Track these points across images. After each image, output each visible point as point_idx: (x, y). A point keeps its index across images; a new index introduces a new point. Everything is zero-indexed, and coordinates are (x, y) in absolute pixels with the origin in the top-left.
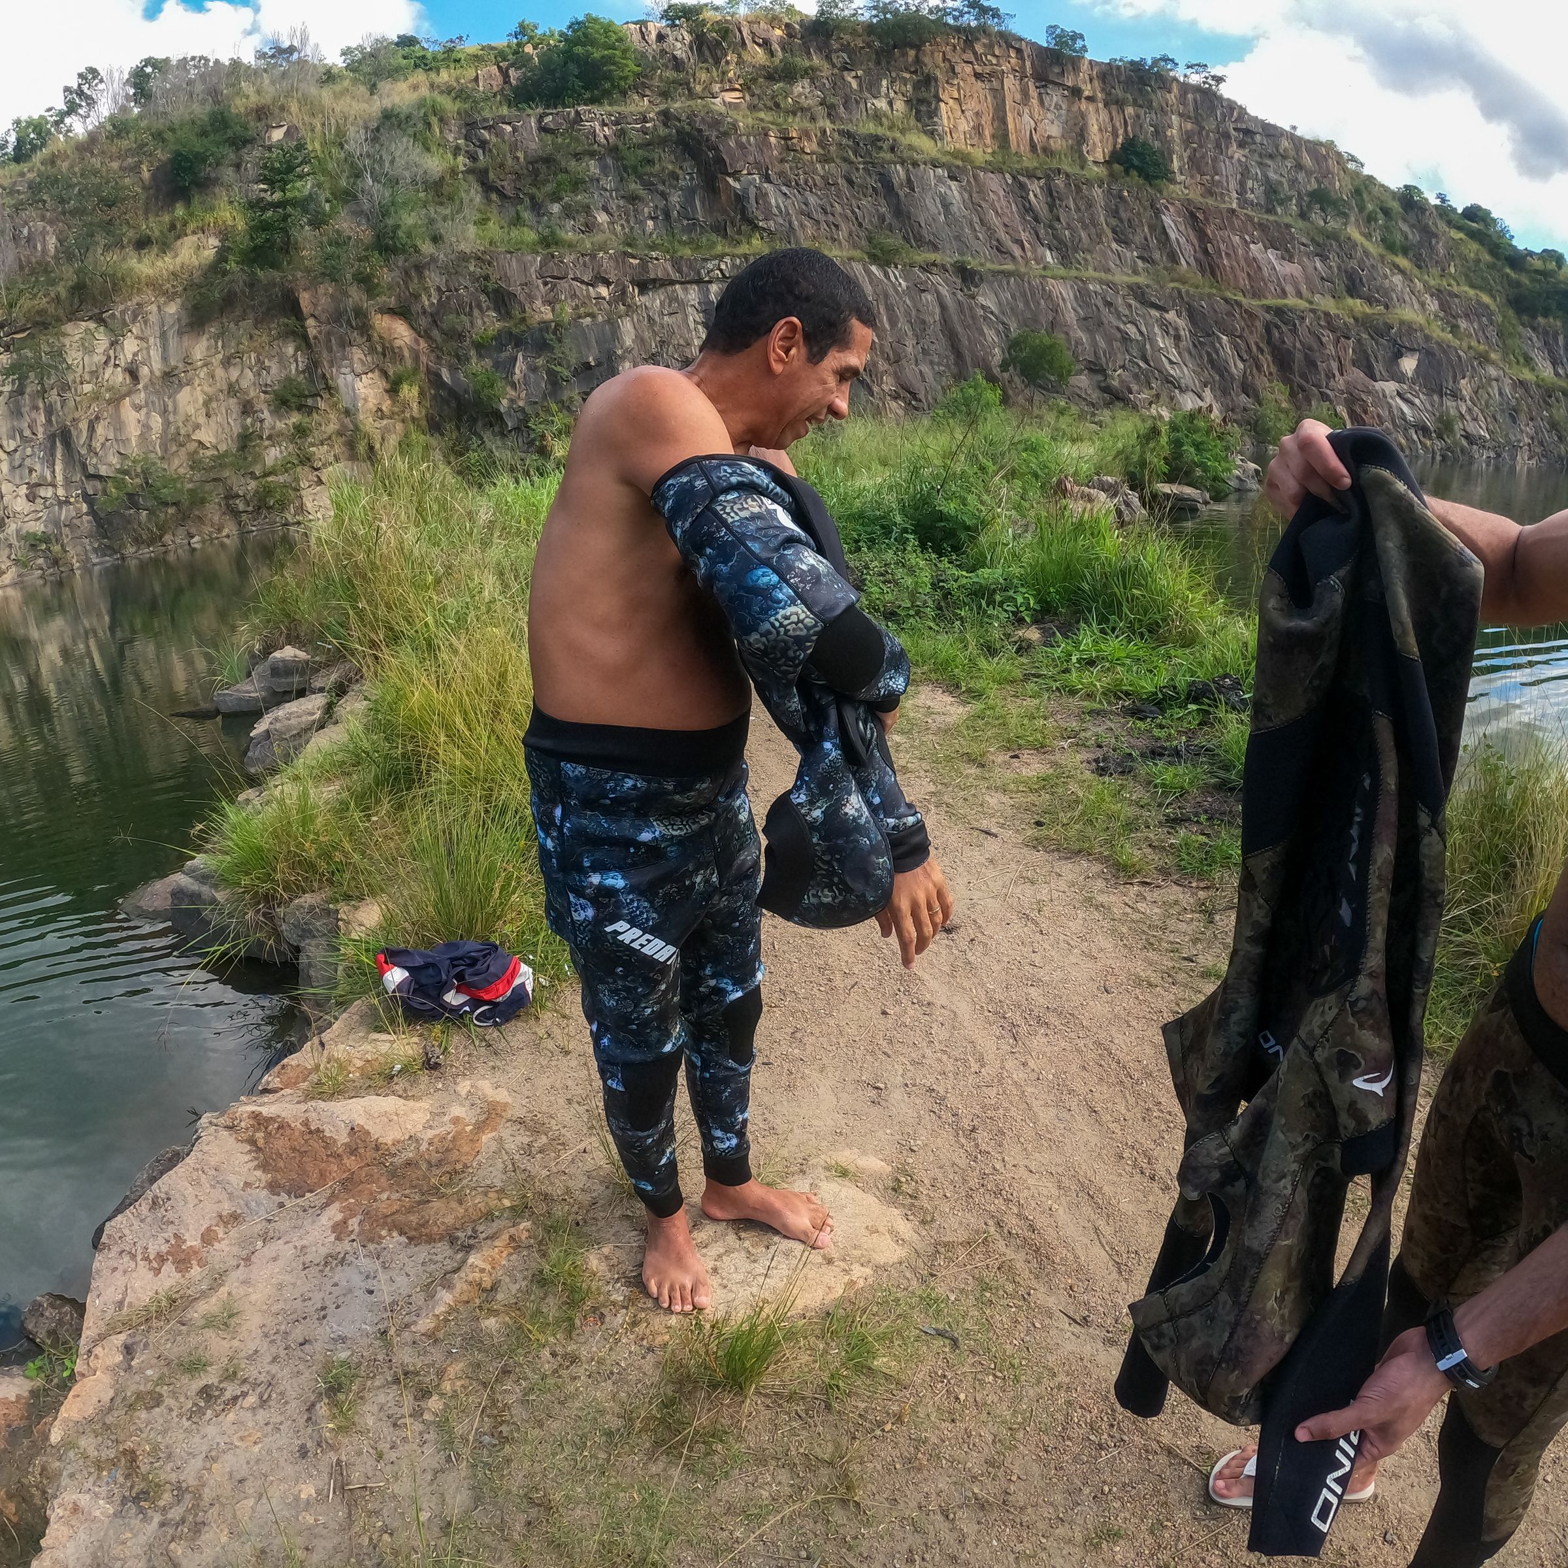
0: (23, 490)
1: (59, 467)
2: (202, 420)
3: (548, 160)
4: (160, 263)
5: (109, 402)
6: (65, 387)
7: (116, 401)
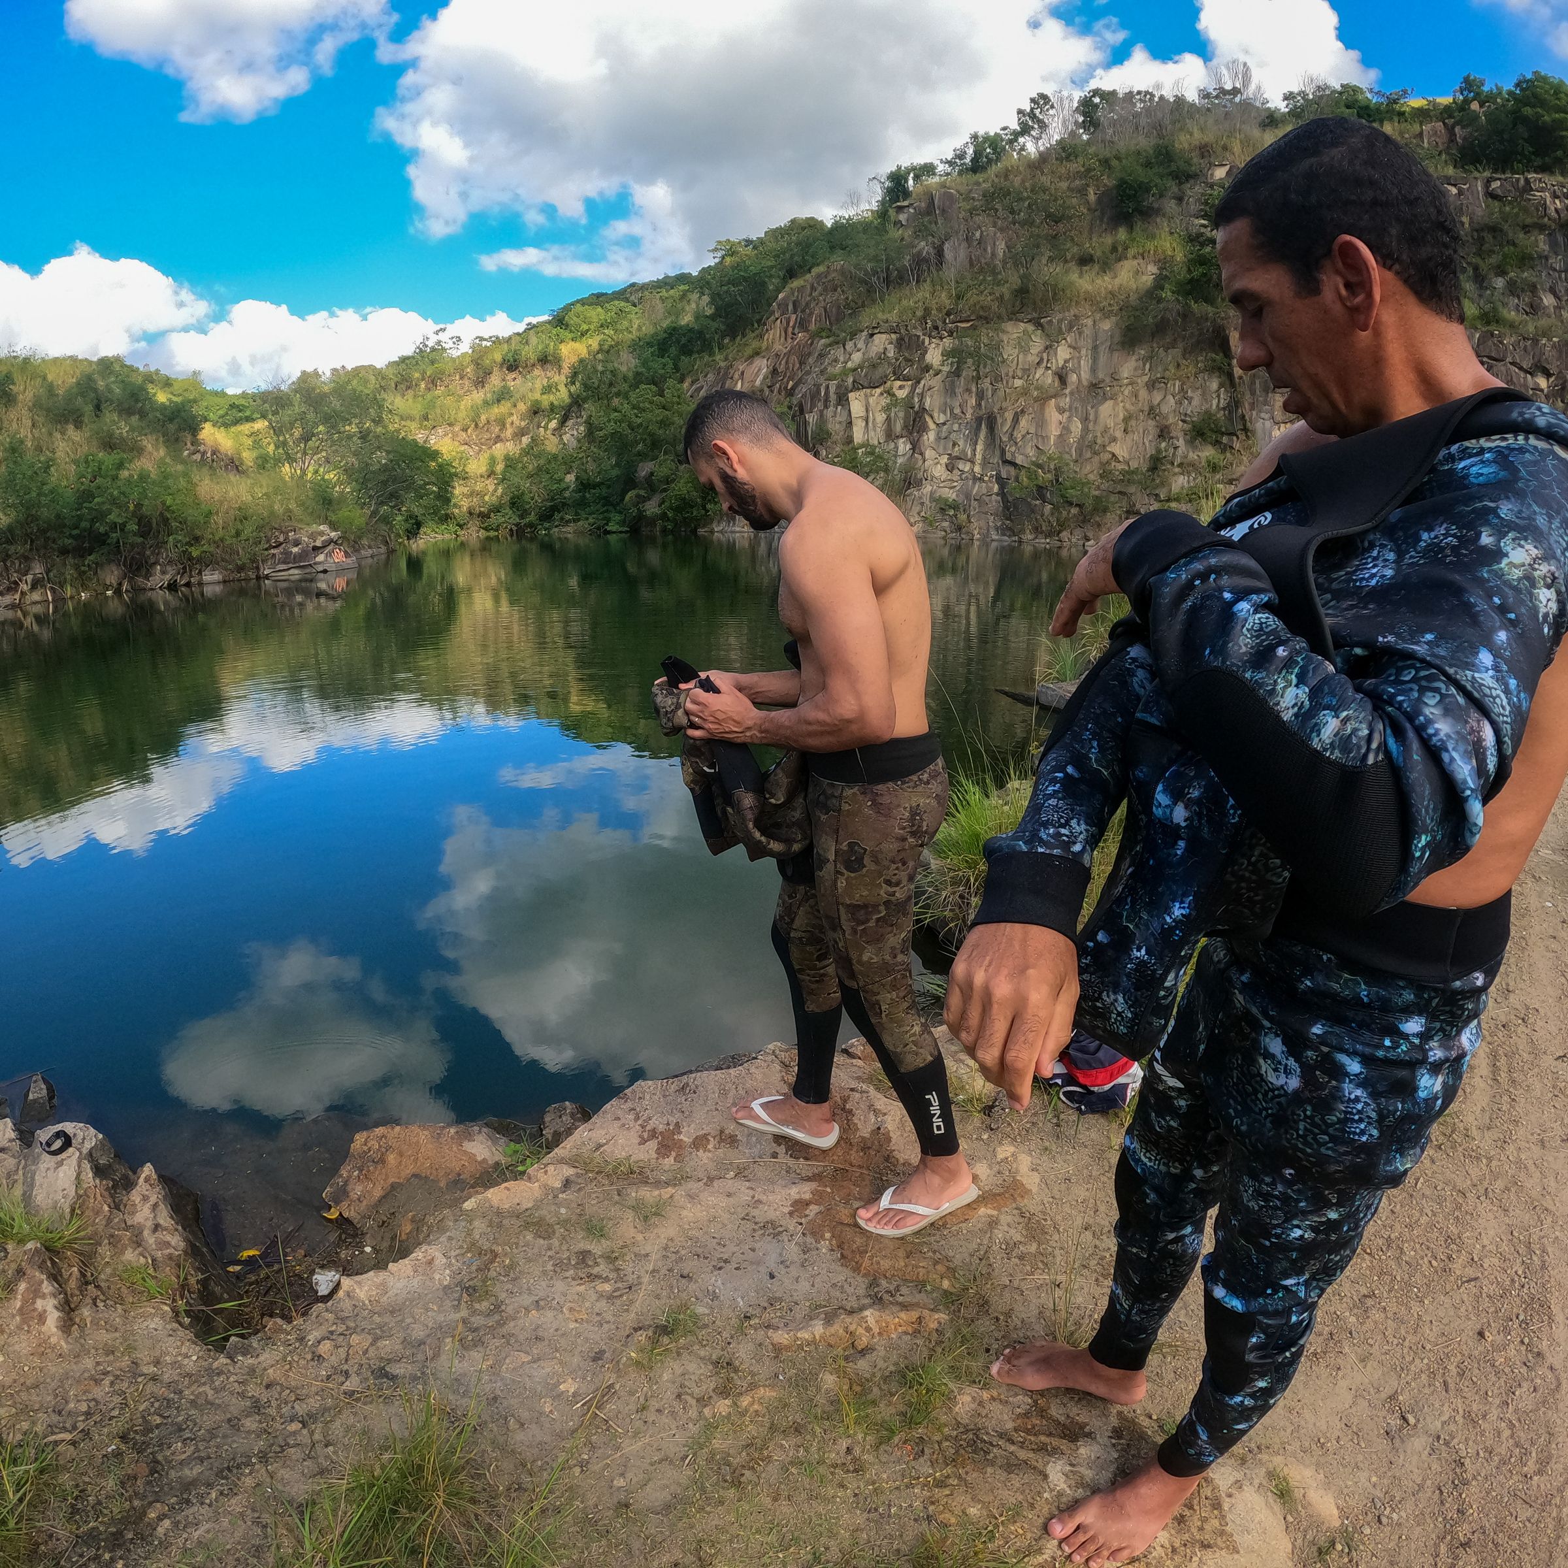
0: (944, 460)
1: (979, 447)
2: (1119, 434)
3: (1494, 229)
4: (1099, 281)
5: (1036, 400)
6: (998, 378)
7: (1043, 400)
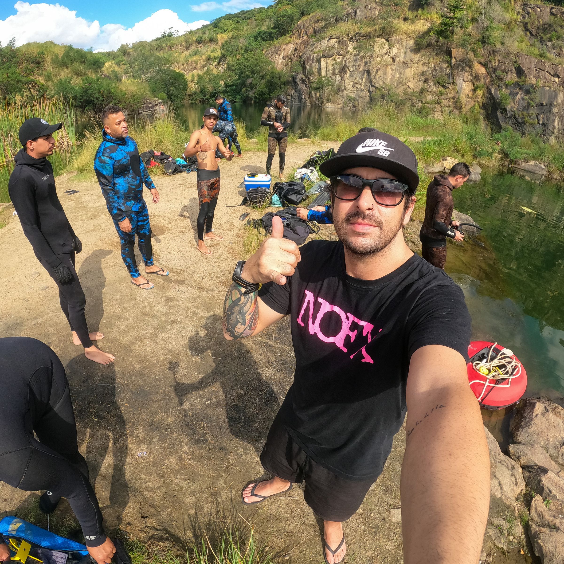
0: (352, 83)
1: (364, 80)
2: (411, 79)
3: (550, 25)
4: (410, 27)
5: (384, 66)
6: (372, 57)
7: (386, 66)
